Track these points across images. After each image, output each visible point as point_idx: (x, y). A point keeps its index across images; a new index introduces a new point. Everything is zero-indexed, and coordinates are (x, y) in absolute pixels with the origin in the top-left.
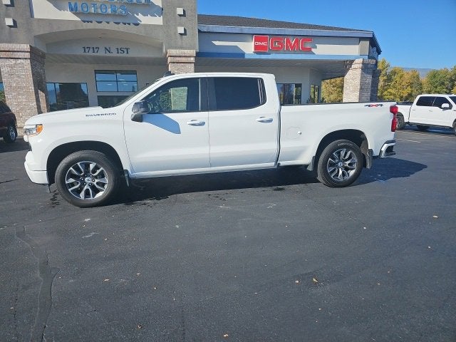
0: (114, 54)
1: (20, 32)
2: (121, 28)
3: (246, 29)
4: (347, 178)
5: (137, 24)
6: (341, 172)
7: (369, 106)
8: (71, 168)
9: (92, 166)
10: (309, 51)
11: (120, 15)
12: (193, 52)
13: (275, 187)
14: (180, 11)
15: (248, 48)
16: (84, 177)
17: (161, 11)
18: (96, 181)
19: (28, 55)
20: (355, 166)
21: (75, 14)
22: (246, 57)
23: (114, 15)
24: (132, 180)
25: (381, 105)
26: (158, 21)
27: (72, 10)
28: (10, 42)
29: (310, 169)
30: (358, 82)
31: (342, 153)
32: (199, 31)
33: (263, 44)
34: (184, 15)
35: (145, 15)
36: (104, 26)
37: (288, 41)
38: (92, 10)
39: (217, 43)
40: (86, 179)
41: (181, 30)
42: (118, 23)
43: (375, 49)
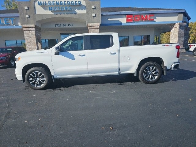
0: (67, 27)
1: (31, 20)
2: (69, 16)
3: (123, 13)
4: (153, 80)
5: (75, 14)
6: (150, 77)
7: (165, 46)
8: (31, 74)
9: (39, 73)
10: (152, 20)
11: (69, 11)
12: (99, 24)
13: (120, 83)
14: (93, 7)
15: (124, 21)
16: (36, 77)
17: (85, 8)
18: (41, 79)
19: (34, 29)
20: (158, 74)
21: (51, 11)
22: (123, 25)
23: (66, 10)
24: (55, 79)
25: (171, 45)
26: (84, 12)
27: (50, 10)
28: (27, 24)
29: (135, 75)
30: (177, 34)
31: (151, 68)
32: (102, 15)
33: (131, 18)
34: (95, 8)
35: (79, 10)
36: (62, 15)
37: (142, 17)
38: (58, 10)
39: (110, 19)
40: (37, 79)
41: (94, 15)
42: (68, 14)
43: (186, 18)
